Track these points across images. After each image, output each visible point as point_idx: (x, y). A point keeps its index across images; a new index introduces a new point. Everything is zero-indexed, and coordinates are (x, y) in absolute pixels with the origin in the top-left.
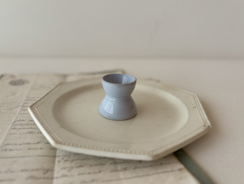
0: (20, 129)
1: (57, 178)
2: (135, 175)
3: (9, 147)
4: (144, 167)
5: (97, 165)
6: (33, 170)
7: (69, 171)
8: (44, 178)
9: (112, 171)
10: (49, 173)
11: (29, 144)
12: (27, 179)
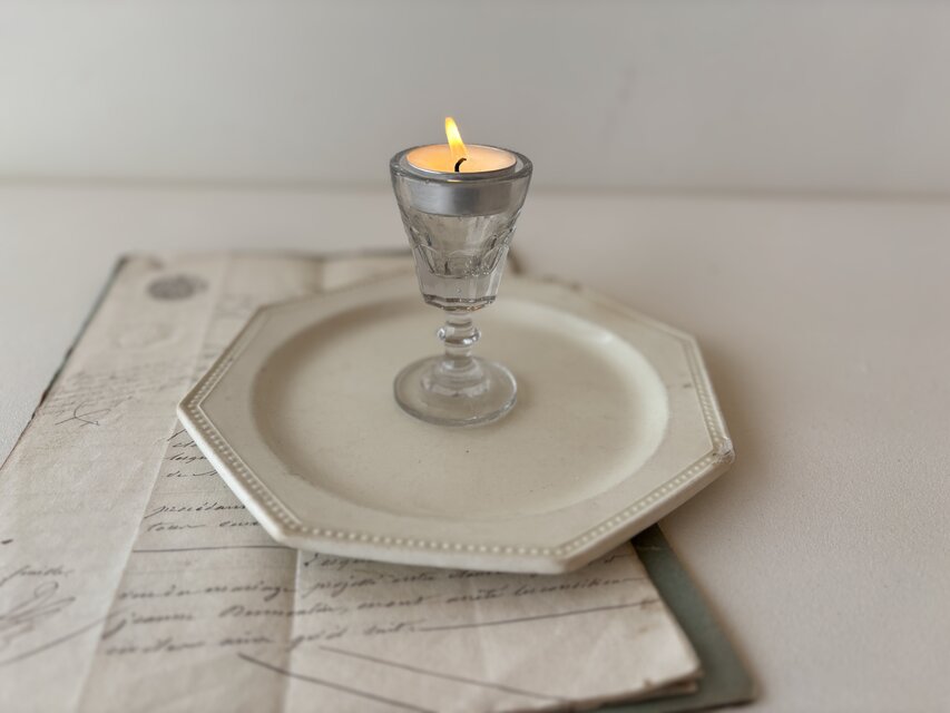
0: (193, 459)
1: (302, 612)
2: (515, 615)
3: (168, 518)
4: (543, 590)
6: (238, 589)
7: (334, 595)
8: (267, 612)
9: (450, 601)
11: (222, 508)
12: (223, 614)
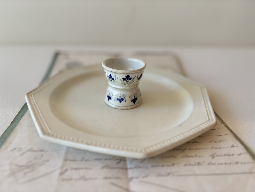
1: (131, 168)
5: (169, 157)
6: (106, 159)
9: (185, 165)
10: (122, 162)
12: (102, 168)
